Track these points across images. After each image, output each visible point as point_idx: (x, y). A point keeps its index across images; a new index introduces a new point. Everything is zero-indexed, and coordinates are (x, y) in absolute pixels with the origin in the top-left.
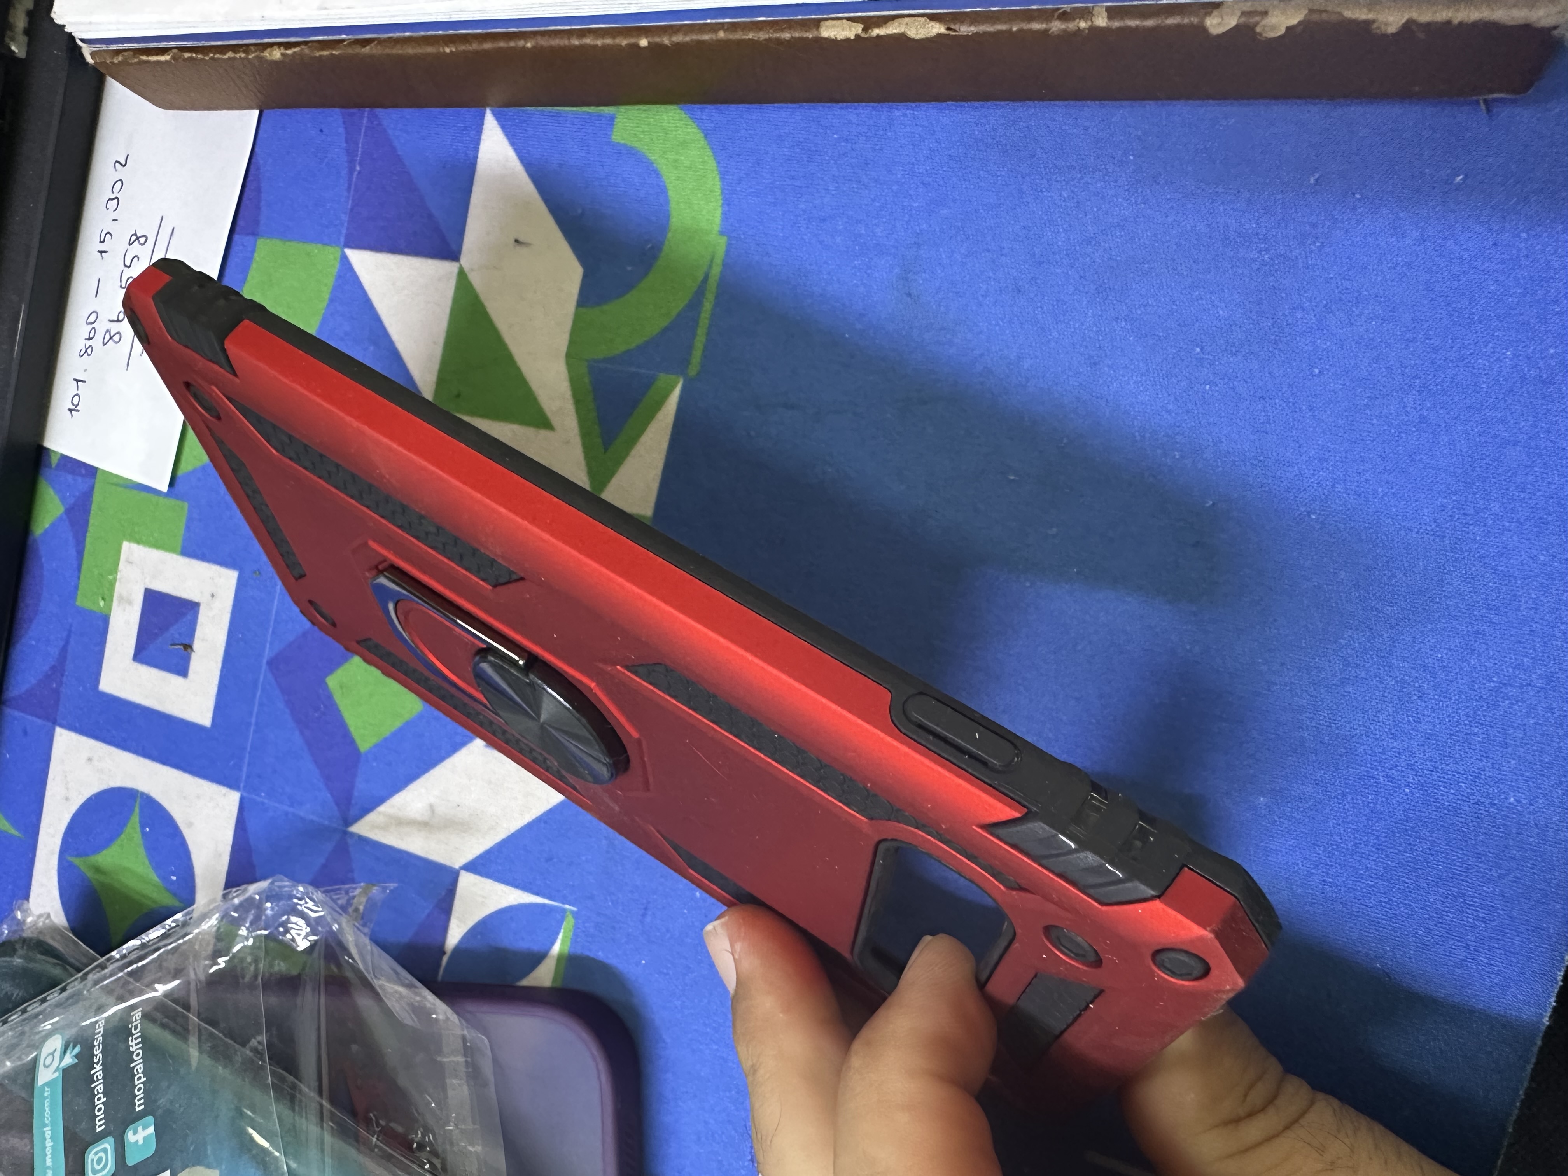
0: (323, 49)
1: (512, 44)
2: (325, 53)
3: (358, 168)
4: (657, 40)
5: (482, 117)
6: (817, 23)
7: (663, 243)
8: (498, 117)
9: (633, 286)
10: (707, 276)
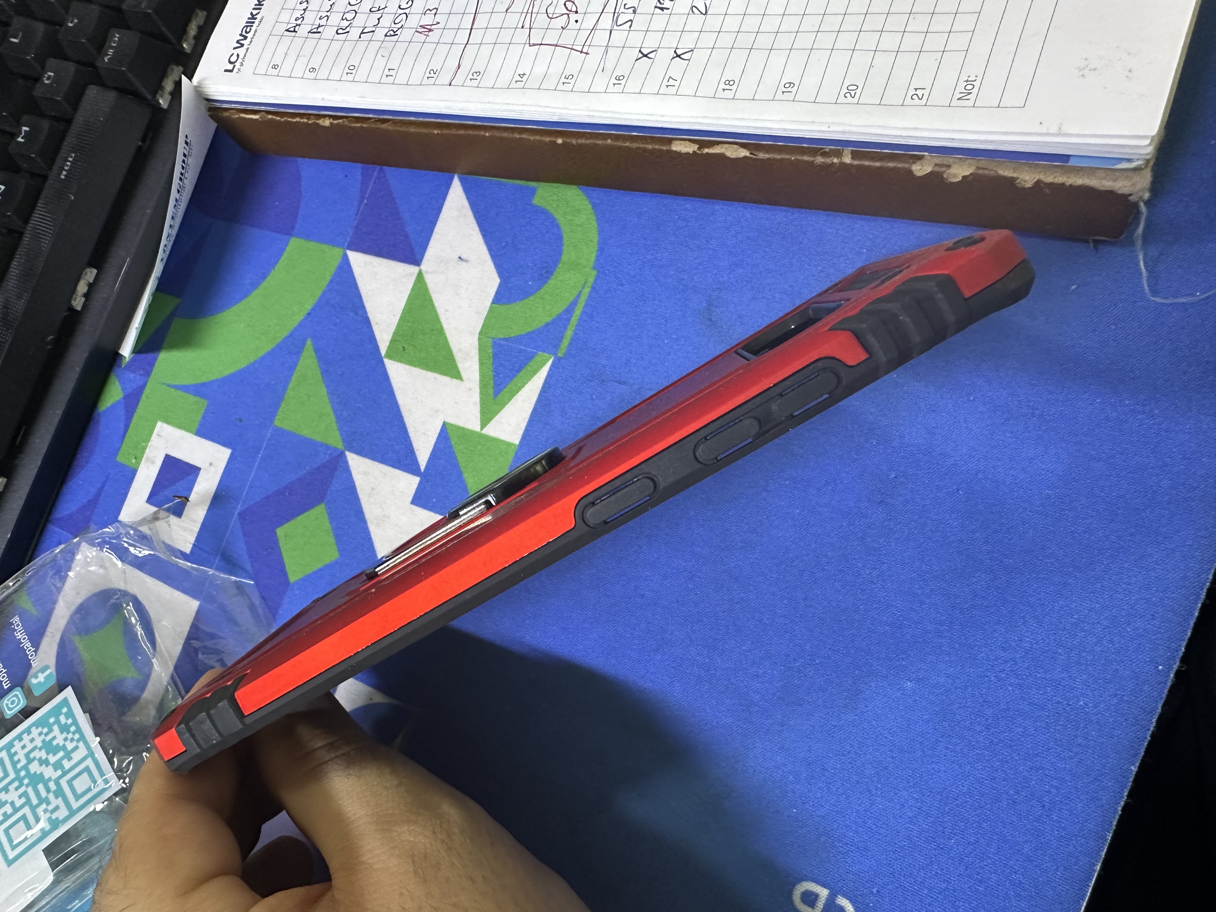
0: (357, 122)
1: (476, 133)
2: (358, 125)
3: (365, 201)
4: (569, 140)
5: (452, 179)
6: (670, 141)
7: (555, 270)
8: (462, 181)
9: (531, 294)
10: (580, 293)
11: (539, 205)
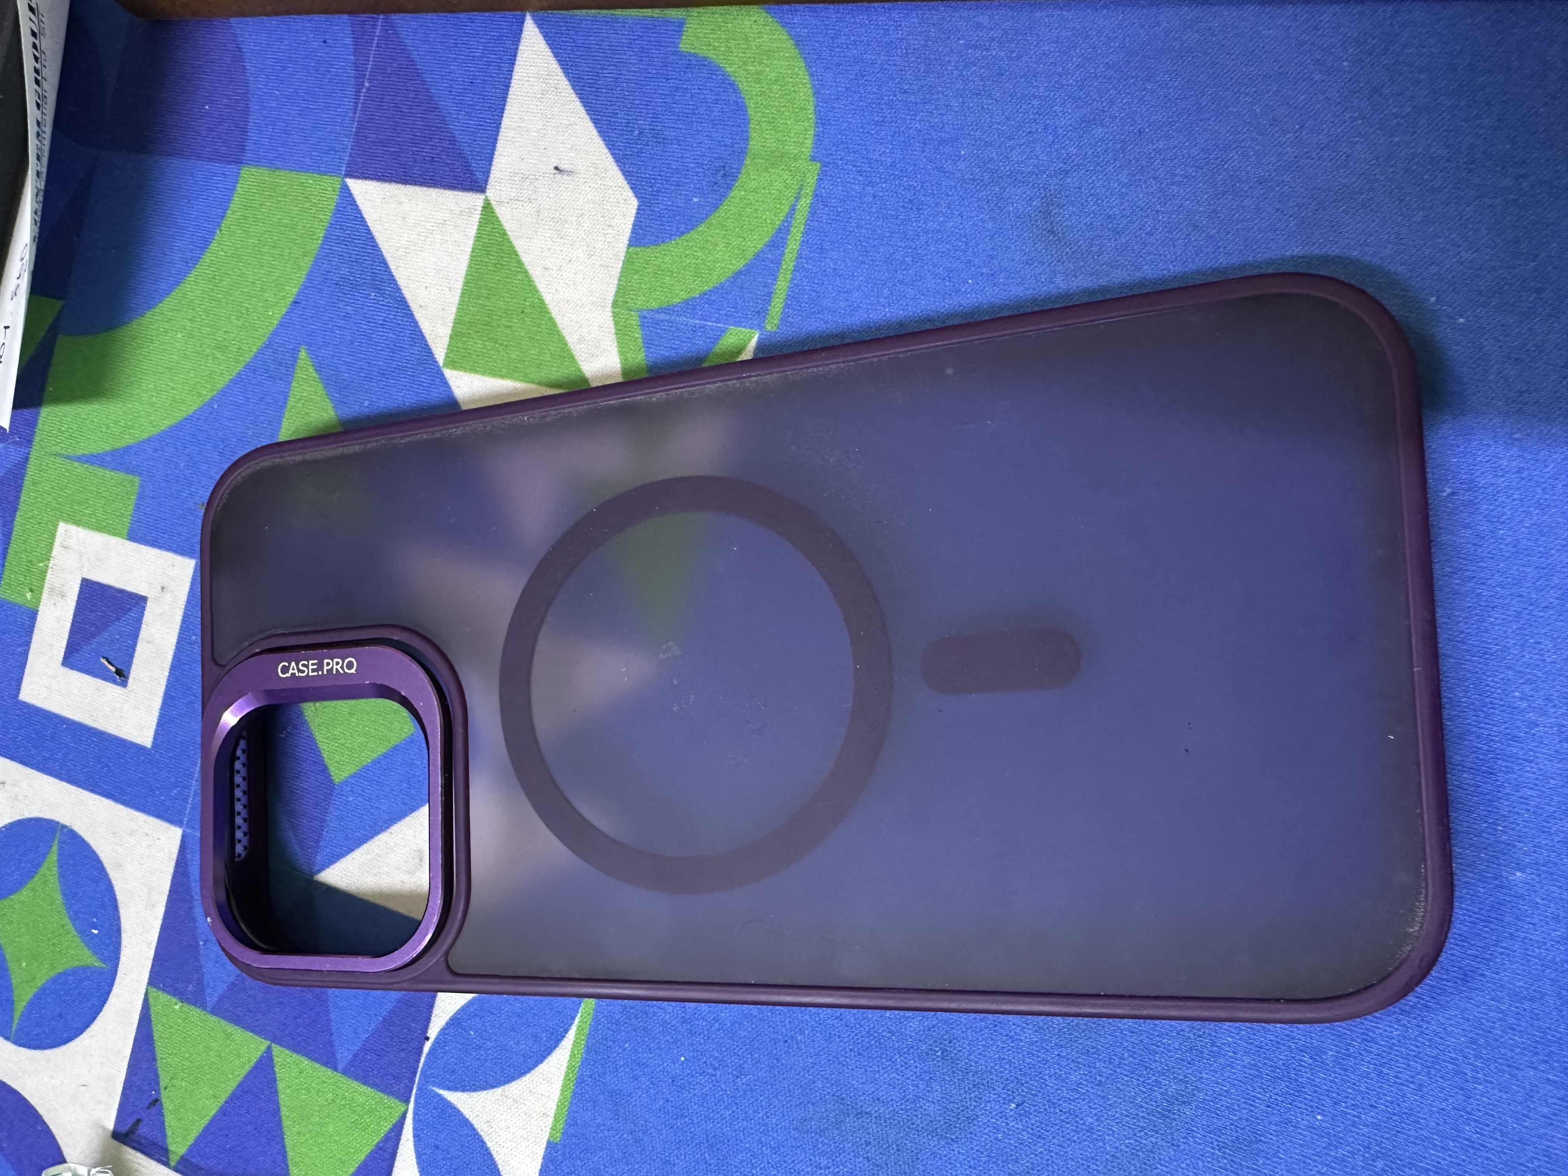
5: (522, 22)
7: (739, 170)
8: (540, 24)
9: (700, 221)
10: (793, 209)
11: (693, 51)
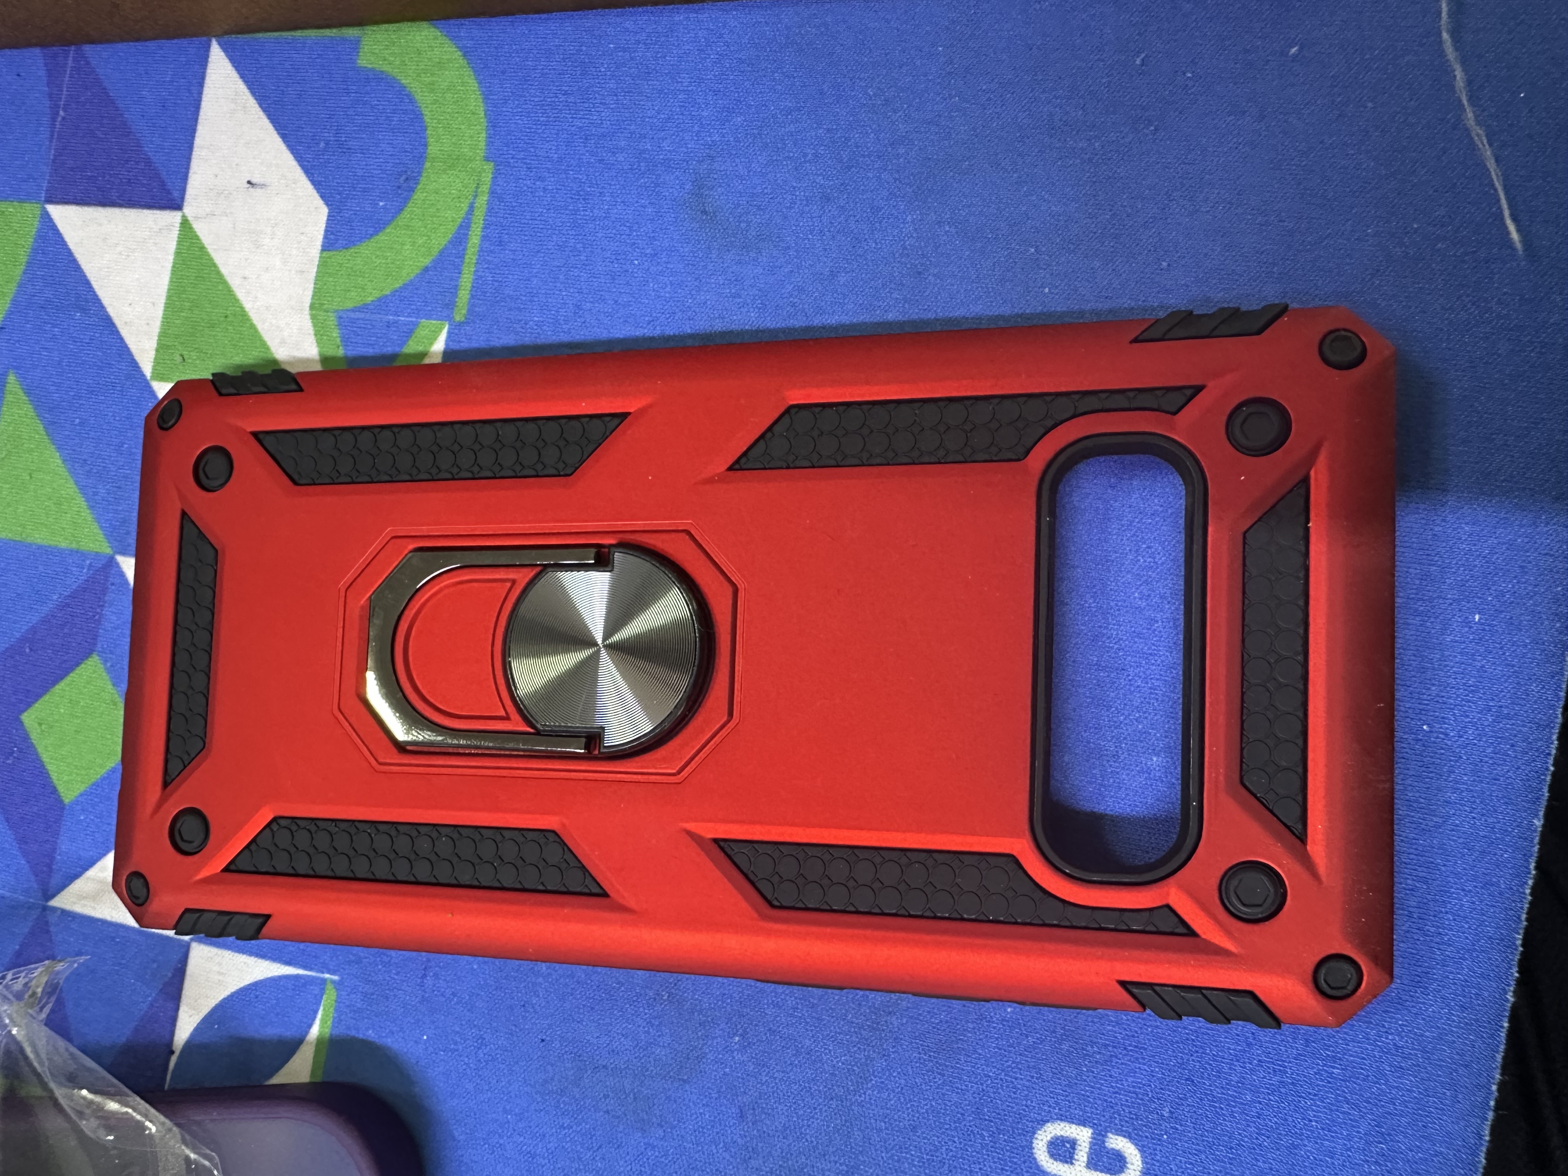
5: (206, 49)
7: (420, 173)
8: (225, 48)
9: (387, 223)
10: (471, 208)
11: (370, 66)
